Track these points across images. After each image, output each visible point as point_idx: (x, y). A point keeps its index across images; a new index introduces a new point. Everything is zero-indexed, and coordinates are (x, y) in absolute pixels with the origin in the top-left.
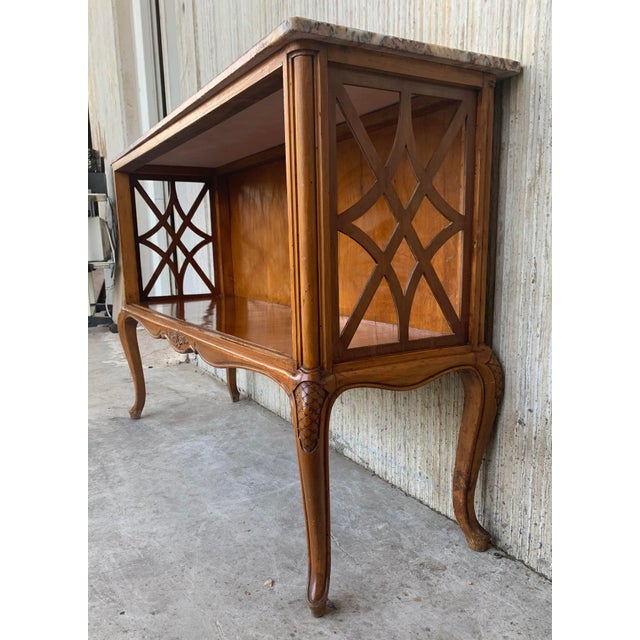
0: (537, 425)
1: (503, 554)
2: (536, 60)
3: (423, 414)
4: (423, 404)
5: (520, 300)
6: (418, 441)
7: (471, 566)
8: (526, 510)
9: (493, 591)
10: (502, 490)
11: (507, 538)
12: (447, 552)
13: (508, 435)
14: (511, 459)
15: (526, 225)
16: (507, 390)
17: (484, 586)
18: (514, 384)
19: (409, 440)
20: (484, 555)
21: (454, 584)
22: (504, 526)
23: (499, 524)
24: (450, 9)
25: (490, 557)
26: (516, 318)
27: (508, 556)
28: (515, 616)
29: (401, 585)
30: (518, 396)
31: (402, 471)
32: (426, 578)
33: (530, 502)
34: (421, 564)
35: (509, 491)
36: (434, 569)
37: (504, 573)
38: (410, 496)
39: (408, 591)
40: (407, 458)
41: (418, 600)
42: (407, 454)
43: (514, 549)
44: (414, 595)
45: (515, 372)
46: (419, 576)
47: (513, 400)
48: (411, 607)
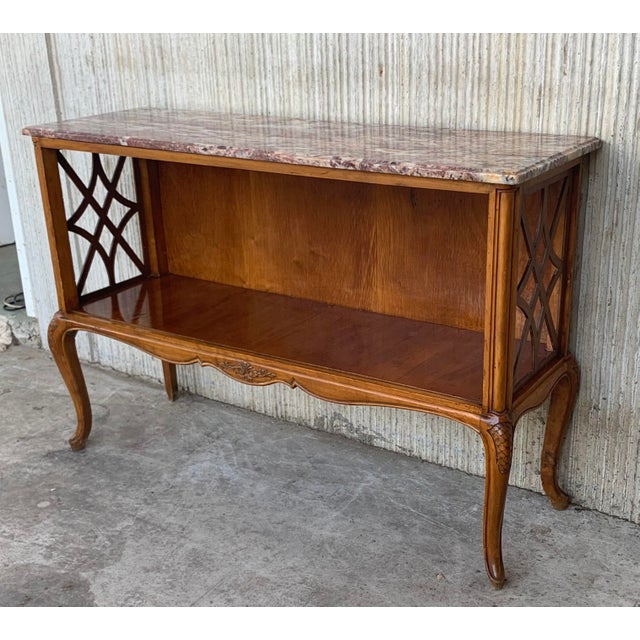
0: (611, 409)
1: (580, 508)
2: (614, 140)
5: (596, 318)
7: (566, 523)
8: (599, 472)
9: (593, 537)
10: (576, 459)
11: (582, 495)
12: (542, 517)
13: (583, 418)
14: (586, 435)
15: (603, 261)
16: (582, 384)
17: (585, 535)
18: (588, 379)
20: (567, 512)
21: (565, 539)
22: (579, 486)
23: (573, 485)
24: (524, 64)
25: (573, 512)
26: (593, 330)
27: (584, 509)
28: (617, 550)
29: (532, 551)
30: (593, 388)
31: (460, 454)
32: (543, 541)
33: (604, 466)
34: (532, 531)
35: (583, 460)
36: (543, 533)
37: (590, 522)
38: (470, 475)
39: (540, 553)
40: (466, 442)
41: (552, 558)
42: (467, 439)
43: (588, 502)
44: (546, 555)
45: (591, 370)
46: (538, 540)
47: (588, 391)
48: (552, 564)
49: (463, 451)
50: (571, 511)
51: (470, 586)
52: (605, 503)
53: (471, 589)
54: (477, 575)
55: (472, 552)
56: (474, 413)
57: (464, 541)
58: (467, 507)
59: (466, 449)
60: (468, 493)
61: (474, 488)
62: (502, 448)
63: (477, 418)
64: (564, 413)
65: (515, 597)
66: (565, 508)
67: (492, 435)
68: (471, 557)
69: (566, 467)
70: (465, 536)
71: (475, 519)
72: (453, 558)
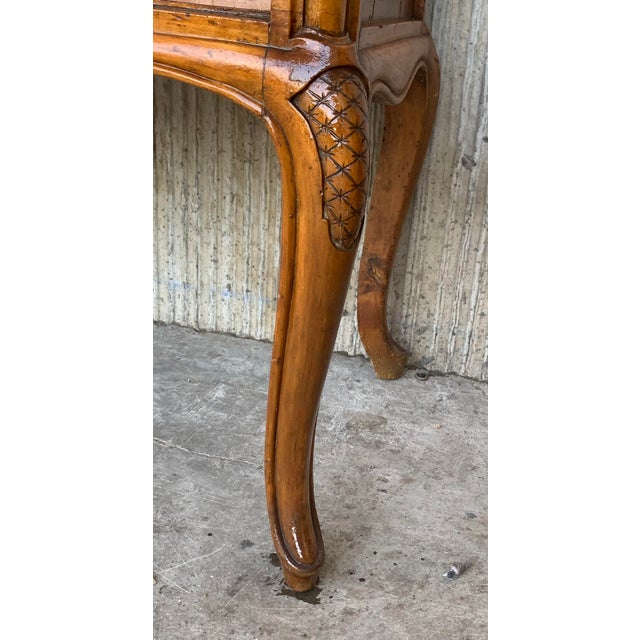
1: (425, 373)
3: (236, 174)
4: (239, 154)
6: (225, 228)
7: (409, 402)
10: (420, 277)
11: (428, 347)
13: (439, 186)
14: (442, 225)
16: (442, 110)
19: (199, 231)
20: (404, 382)
21: (421, 436)
22: (421, 331)
23: (411, 331)
25: (414, 381)
27: (432, 374)
29: (362, 470)
30: (464, 116)
31: (180, 291)
32: (378, 444)
33: (476, 284)
34: (348, 426)
35: (432, 277)
36: (372, 427)
37: (452, 397)
38: (203, 331)
39: (379, 473)
40: (192, 266)
41: (407, 480)
42: (193, 257)
43: (439, 360)
44: (394, 476)
45: (462, 75)
46: (367, 445)
47: (454, 125)
48: (415, 495)
49: (186, 285)
50: (410, 381)
51: (232, 593)
52: (472, 357)
53: (233, 600)
54: (244, 554)
55: (224, 493)
56: (242, 43)
57: (201, 467)
58: (200, 392)
59: (193, 279)
60: (201, 364)
61: (213, 355)
62: (342, 157)
63: (252, 62)
64: (409, 169)
65: (354, 605)
66: (398, 375)
67: (309, 114)
68: (223, 506)
69: (398, 296)
70: (202, 454)
71: (223, 416)
72: (177, 517)
